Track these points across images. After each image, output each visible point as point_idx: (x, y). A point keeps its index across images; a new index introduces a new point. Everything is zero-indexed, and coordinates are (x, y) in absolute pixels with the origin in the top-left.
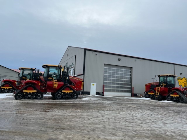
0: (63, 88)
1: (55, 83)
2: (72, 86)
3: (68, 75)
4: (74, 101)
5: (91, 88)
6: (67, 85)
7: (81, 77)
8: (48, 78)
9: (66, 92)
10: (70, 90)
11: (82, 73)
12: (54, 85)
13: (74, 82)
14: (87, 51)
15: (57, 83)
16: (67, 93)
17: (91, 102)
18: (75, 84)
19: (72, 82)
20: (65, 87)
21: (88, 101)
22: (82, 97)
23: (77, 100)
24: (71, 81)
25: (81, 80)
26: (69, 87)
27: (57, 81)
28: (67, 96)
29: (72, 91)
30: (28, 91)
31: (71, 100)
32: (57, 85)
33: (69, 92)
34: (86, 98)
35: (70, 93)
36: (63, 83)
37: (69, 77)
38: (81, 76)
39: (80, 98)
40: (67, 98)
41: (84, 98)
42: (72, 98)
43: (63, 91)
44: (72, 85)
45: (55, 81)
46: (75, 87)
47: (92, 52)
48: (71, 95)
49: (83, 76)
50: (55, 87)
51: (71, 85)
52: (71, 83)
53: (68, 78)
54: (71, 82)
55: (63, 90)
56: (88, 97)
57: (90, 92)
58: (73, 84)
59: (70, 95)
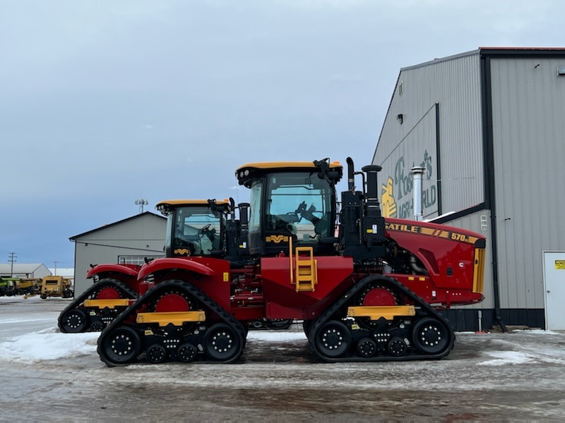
0: (354, 290)
1: (300, 263)
2: (411, 278)
3: (379, 212)
4: (422, 373)
5: (548, 285)
6: (381, 272)
7: (478, 224)
8: (268, 239)
9: (375, 313)
10: (401, 303)
11: (480, 199)
12: (299, 278)
13: (420, 255)
14: (495, 64)
15: (312, 262)
16: (382, 324)
17: (545, 383)
18: (429, 267)
19: (408, 255)
20: (361, 284)
21: (517, 378)
22: (489, 346)
23: (442, 365)
24: (400, 249)
25: (463, 238)
26: (386, 283)
27: (311, 249)
28: (381, 337)
29: (408, 310)
30: (163, 319)
31: (407, 367)
32: (312, 277)
33: (389, 313)
34: (510, 349)
35: (398, 319)
36: (349, 263)
37: (381, 222)
38: (474, 216)
39: (473, 352)
40: (383, 354)
41: (500, 348)
42: (416, 353)
43: (355, 312)
44: (411, 271)
45: (301, 253)
46: (432, 283)
47: (530, 63)
48: (408, 333)
49: (486, 214)
50: (305, 288)
51: (403, 272)
52: (401, 260)
53: (374, 229)
54: (400, 255)
55: (355, 302)
56: (529, 346)
57: (541, 313)
58: (419, 263)
59: (403, 334)
